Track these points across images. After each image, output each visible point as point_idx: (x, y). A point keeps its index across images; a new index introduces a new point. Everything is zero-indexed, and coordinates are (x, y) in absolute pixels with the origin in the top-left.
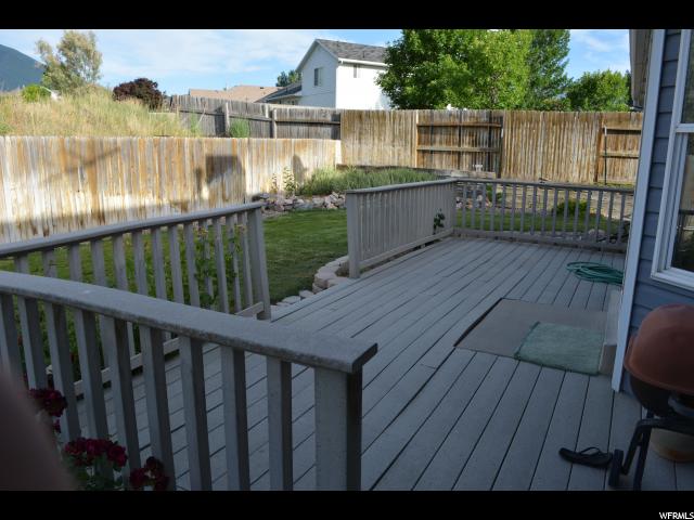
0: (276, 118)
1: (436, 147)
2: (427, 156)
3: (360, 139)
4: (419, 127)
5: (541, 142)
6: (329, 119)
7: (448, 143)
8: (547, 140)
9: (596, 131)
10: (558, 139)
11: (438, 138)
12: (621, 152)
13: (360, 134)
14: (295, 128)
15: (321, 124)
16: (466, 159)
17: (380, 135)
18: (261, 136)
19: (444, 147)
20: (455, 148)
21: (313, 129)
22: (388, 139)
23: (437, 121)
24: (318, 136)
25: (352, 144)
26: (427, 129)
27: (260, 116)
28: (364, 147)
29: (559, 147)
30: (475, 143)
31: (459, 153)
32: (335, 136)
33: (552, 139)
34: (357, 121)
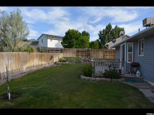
0: (50, 49)
1: (79, 54)
2: (78, 56)
3: (66, 53)
4: (76, 51)
5: (95, 53)
6: (60, 50)
7: (81, 54)
8: (96, 53)
9: (103, 52)
10: (98, 53)
11: (79, 53)
12: (106, 54)
13: (66, 52)
14: (54, 51)
15: (59, 51)
16: (84, 56)
17: (70, 52)
18: (47, 52)
19: (80, 54)
20: (82, 54)
21: (57, 51)
22: (71, 53)
23: (79, 50)
24: (58, 52)
25: (65, 54)
26: (78, 52)
27: (47, 49)
28: (67, 54)
29: (98, 54)
30: (86, 53)
31: (83, 55)
32: (61, 52)
33: (97, 53)
34: (65, 50)
